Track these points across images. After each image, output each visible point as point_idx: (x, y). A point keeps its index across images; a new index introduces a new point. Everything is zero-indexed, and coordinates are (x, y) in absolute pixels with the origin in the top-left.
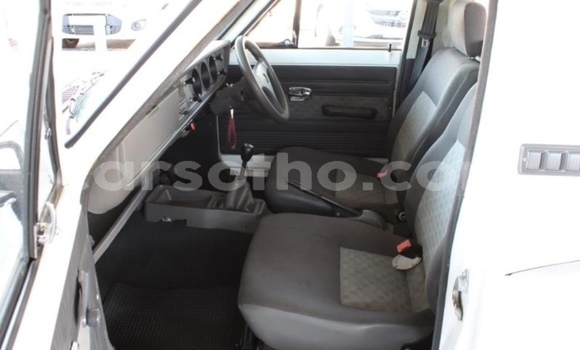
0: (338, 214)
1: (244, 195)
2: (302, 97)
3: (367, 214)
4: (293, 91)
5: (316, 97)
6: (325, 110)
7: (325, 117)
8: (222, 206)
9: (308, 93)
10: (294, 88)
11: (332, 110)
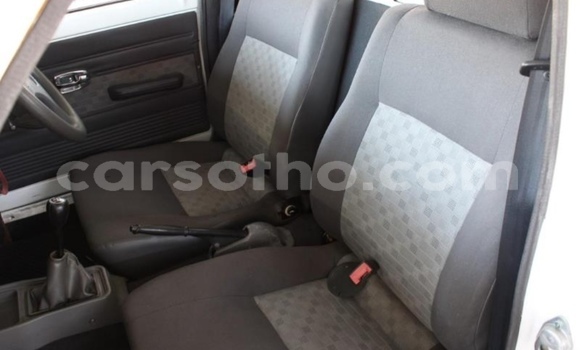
0: (217, 245)
1: (72, 273)
2: (76, 85)
3: (255, 230)
4: (62, 80)
5: (97, 80)
6: (114, 94)
7: (115, 103)
8: (44, 305)
9: (84, 77)
10: (61, 76)
11: (125, 91)
